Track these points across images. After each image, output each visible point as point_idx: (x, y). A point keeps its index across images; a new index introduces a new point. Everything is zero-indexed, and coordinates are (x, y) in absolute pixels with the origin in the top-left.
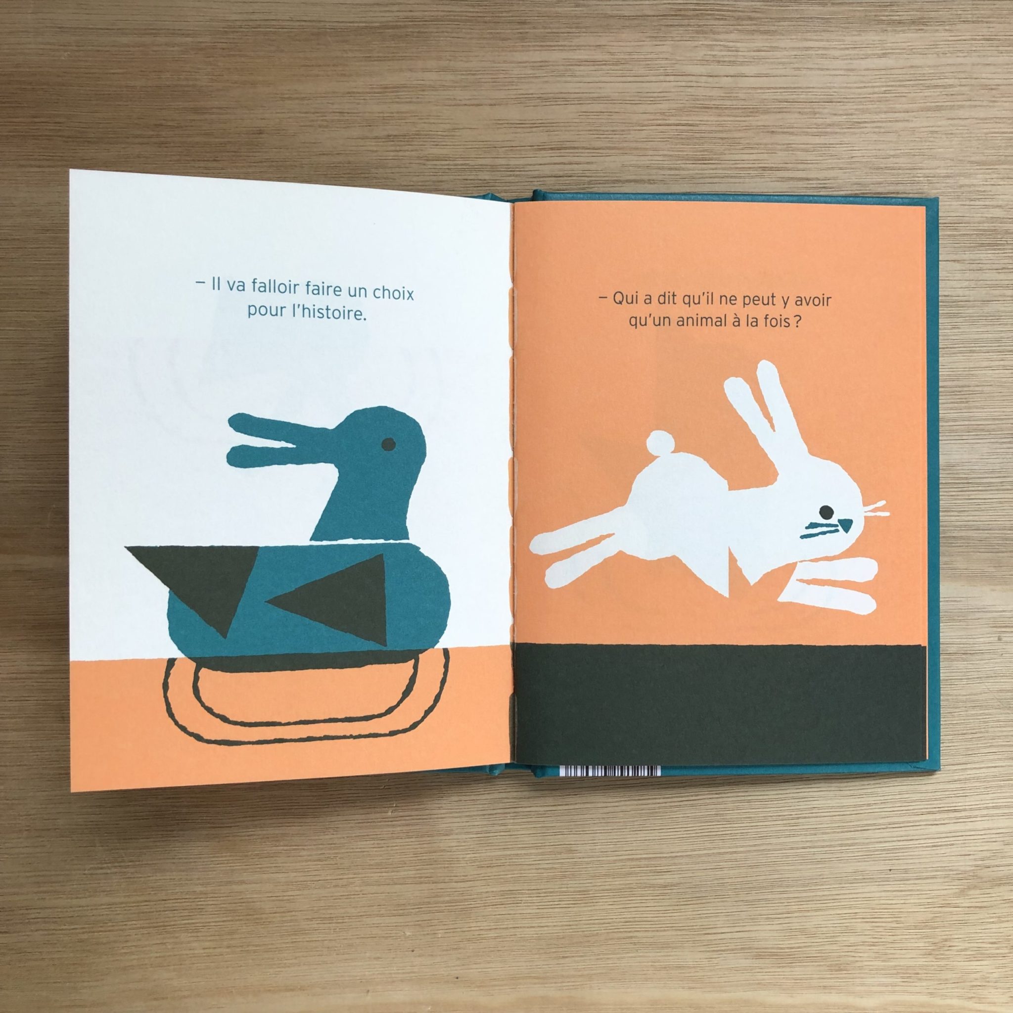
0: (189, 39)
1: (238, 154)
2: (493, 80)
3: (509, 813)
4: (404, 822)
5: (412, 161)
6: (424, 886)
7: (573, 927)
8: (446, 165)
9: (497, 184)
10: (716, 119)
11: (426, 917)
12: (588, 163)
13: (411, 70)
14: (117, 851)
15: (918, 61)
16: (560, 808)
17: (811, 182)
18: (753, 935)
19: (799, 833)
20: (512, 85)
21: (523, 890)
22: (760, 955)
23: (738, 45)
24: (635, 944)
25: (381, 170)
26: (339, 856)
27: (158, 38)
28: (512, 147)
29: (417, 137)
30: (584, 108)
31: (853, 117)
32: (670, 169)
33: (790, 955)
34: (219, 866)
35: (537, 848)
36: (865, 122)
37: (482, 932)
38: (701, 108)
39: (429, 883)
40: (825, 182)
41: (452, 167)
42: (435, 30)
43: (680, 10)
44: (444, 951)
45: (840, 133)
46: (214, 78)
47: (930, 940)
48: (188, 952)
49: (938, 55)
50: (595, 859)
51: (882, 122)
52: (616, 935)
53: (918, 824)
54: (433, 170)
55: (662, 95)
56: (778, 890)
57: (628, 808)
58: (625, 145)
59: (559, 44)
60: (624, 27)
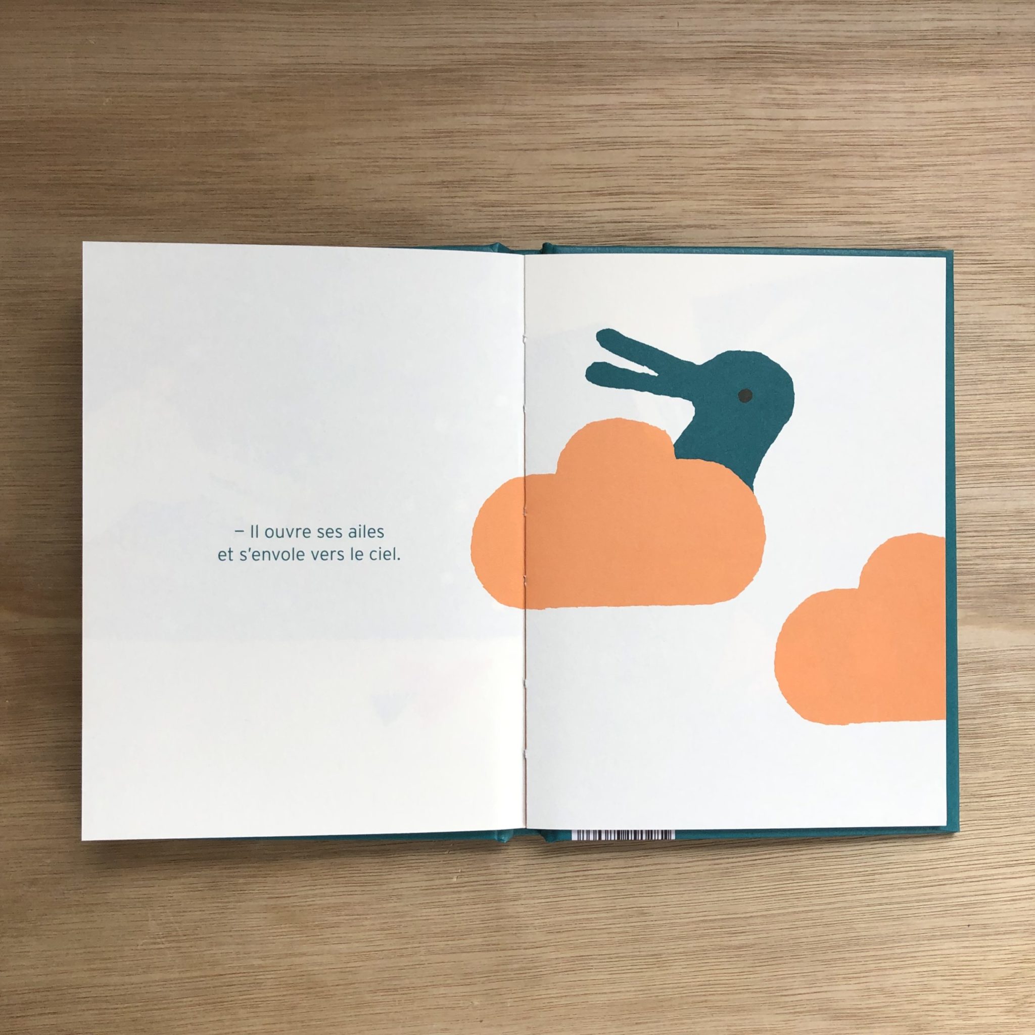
0: (236, 84)
1: (288, 201)
2: (548, 125)
3: (578, 876)
4: (470, 888)
5: (468, 208)
6: (493, 954)
7: (646, 992)
8: (503, 211)
9: (555, 231)
10: (775, 162)
11: (494, 986)
12: (647, 208)
13: (464, 114)
14: (171, 925)
15: (979, 104)
16: (630, 870)
17: (873, 226)
18: (829, 995)
19: (875, 889)
20: (569, 129)
21: (594, 955)
22: (838, 1017)
23: (797, 87)
24: (710, 1008)
25: (435, 217)
26: (403, 924)
27: (203, 83)
28: (570, 192)
29: (473, 182)
30: (642, 152)
31: (915, 160)
32: (732, 213)
33: (868, 1016)
34: (278, 938)
35: (607, 911)
36: (929, 166)
37: (553, 1000)
38: (761, 151)
39: (497, 950)
40: (888, 226)
41: (509, 213)
42: (489, 74)
43: (738, 53)
44: (514, 1020)
45: (903, 176)
46: (261, 122)
47: (1012, 997)
48: (246, 1029)
49: (998, 97)
50: (668, 921)
51: (945, 165)
52: (690, 1000)
53: (995, 877)
54: (490, 217)
55: (722, 138)
56: (855, 949)
57: (701, 868)
58: (684, 189)
59: (617, 87)
60: (682, 70)
